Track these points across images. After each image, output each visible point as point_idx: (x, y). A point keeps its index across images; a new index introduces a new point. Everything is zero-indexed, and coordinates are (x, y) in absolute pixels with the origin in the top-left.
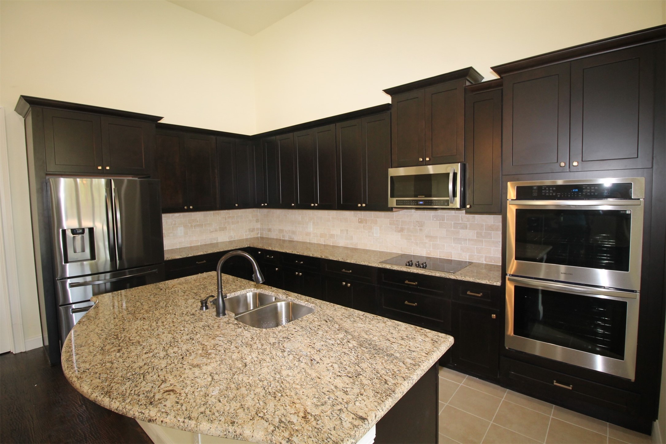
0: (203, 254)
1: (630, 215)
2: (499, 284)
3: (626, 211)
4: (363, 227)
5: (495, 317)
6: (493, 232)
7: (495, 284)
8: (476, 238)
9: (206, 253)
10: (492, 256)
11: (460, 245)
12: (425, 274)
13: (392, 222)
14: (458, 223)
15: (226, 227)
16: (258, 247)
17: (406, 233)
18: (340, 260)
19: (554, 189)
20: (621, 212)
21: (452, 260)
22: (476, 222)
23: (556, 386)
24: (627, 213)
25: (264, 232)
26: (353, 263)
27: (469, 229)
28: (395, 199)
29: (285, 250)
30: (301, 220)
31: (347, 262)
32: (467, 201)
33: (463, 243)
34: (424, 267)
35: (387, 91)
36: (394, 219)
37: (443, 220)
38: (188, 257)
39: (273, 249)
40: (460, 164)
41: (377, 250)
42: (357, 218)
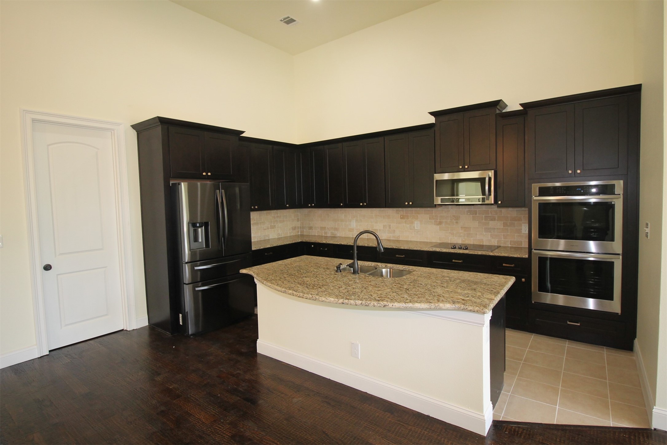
0: (270, 247)
1: (614, 205)
2: (527, 256)
3: (612, 202)
4: (405, 222)
5: (524, 281)
6: (516, 222)
7: (524, 257)
8: (502, 227)
9: (272, 246)
10: (516, 240)
11: (490, 233)
12: (470, 253)
13: (432, 217)
14: (488, 216)
15: (275, 225)
16: (311, 242)
17: (444, 226)
18: (395, 248)
19: (565, 188)
20: (609, 203)
21: (483, 245)
22: (503, 215)
23: (569, 324)
24: (612, 203)
25: (305, 230)
26: (406, 249)
27: (497, 221)
28: (439, 198)
29: (340, 243)
30: (344, 218)
31: (401, 248)
32: (498, 198)
33: (492, 231)
34: (466, 249)
35: (432, 114)
36: (433, 215)
37: (476, 214)
38: (260, 249)
39: (327, 242)
40: (493, 171)
41: (417, 240)
42: (400, 215)
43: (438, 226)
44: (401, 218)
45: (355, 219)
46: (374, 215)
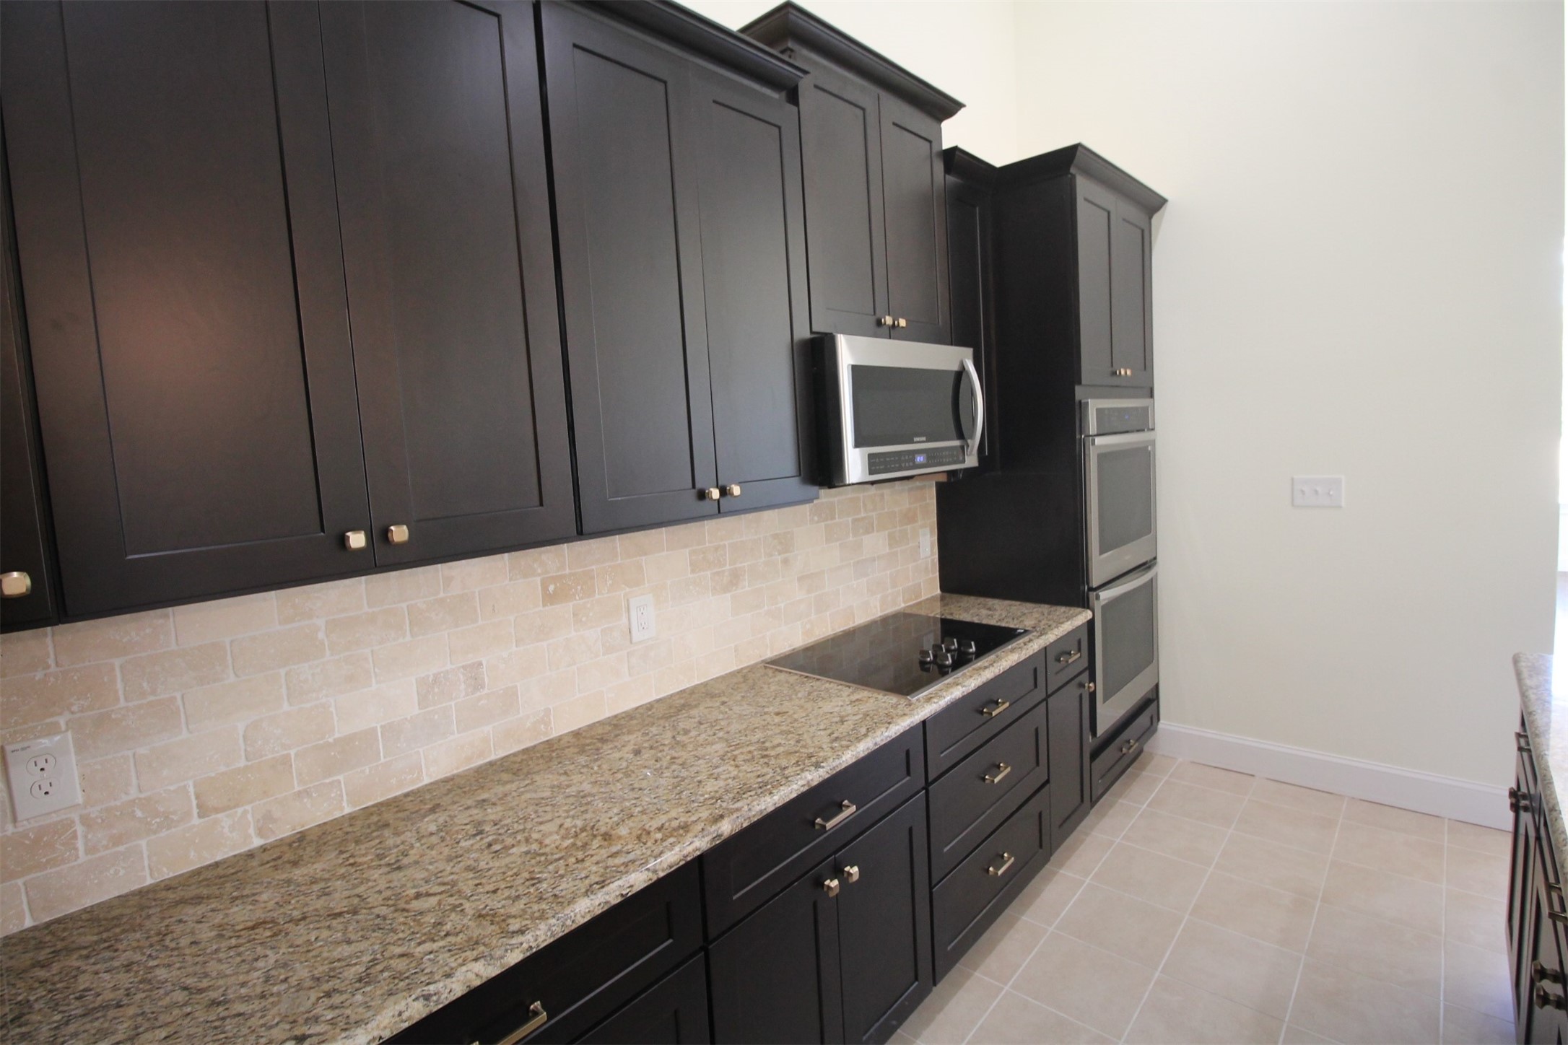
13: (701, 558)
27: (877, 530)
28: (864, 454)
40: (970, 351)
42: (538, 580)
43: (728, 595)
44: (549, 599)
45: (62, 721)
46: (321, 622)
